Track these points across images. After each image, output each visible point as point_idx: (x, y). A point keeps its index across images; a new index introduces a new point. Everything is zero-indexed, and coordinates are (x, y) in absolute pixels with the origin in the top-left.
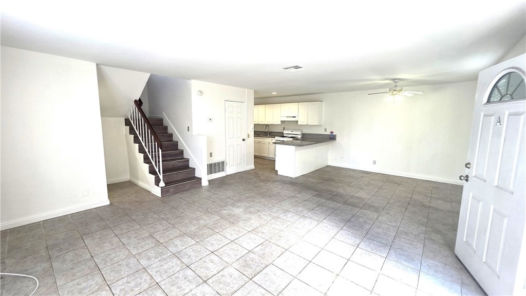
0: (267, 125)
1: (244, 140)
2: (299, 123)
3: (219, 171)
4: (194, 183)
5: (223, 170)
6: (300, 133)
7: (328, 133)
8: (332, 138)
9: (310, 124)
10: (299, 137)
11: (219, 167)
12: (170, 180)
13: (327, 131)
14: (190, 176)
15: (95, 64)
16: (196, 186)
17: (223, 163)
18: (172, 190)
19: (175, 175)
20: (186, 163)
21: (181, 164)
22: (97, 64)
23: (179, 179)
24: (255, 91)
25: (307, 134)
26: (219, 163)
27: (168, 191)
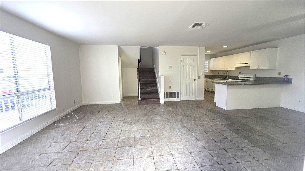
0: (227, 71)
1: (195, 80)
2: (251, 68)
3: (175, 97)
4: (156, 101)
5: (178, 97)
6: (252, 76)
7: (282, 76)
8: (287, 81)
9: (260, 68)
10: (252, 80)
11: (175, 95)
12: (145, 98)
13: (281, 74)
14: (156, 97)
15: (117, 46)
16: (157, 103)
17: (178, 93)
18: (143, 102)
19: (147, 95)
20: (156, 90)
21: (154, 91)
22: (118, 46)
23: (150, 98)
24: (206, 47)
25: (260, 77)
26: (175, 93)
27: (142, 102)
